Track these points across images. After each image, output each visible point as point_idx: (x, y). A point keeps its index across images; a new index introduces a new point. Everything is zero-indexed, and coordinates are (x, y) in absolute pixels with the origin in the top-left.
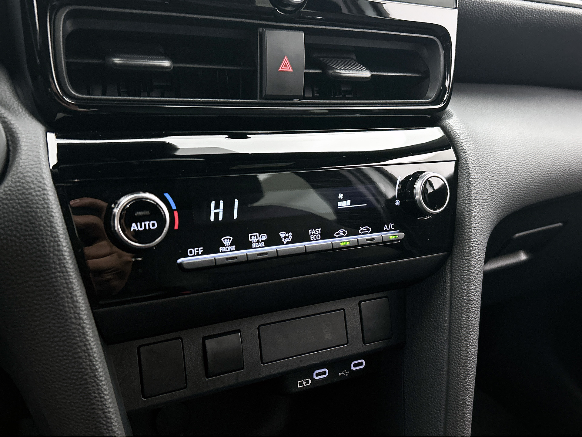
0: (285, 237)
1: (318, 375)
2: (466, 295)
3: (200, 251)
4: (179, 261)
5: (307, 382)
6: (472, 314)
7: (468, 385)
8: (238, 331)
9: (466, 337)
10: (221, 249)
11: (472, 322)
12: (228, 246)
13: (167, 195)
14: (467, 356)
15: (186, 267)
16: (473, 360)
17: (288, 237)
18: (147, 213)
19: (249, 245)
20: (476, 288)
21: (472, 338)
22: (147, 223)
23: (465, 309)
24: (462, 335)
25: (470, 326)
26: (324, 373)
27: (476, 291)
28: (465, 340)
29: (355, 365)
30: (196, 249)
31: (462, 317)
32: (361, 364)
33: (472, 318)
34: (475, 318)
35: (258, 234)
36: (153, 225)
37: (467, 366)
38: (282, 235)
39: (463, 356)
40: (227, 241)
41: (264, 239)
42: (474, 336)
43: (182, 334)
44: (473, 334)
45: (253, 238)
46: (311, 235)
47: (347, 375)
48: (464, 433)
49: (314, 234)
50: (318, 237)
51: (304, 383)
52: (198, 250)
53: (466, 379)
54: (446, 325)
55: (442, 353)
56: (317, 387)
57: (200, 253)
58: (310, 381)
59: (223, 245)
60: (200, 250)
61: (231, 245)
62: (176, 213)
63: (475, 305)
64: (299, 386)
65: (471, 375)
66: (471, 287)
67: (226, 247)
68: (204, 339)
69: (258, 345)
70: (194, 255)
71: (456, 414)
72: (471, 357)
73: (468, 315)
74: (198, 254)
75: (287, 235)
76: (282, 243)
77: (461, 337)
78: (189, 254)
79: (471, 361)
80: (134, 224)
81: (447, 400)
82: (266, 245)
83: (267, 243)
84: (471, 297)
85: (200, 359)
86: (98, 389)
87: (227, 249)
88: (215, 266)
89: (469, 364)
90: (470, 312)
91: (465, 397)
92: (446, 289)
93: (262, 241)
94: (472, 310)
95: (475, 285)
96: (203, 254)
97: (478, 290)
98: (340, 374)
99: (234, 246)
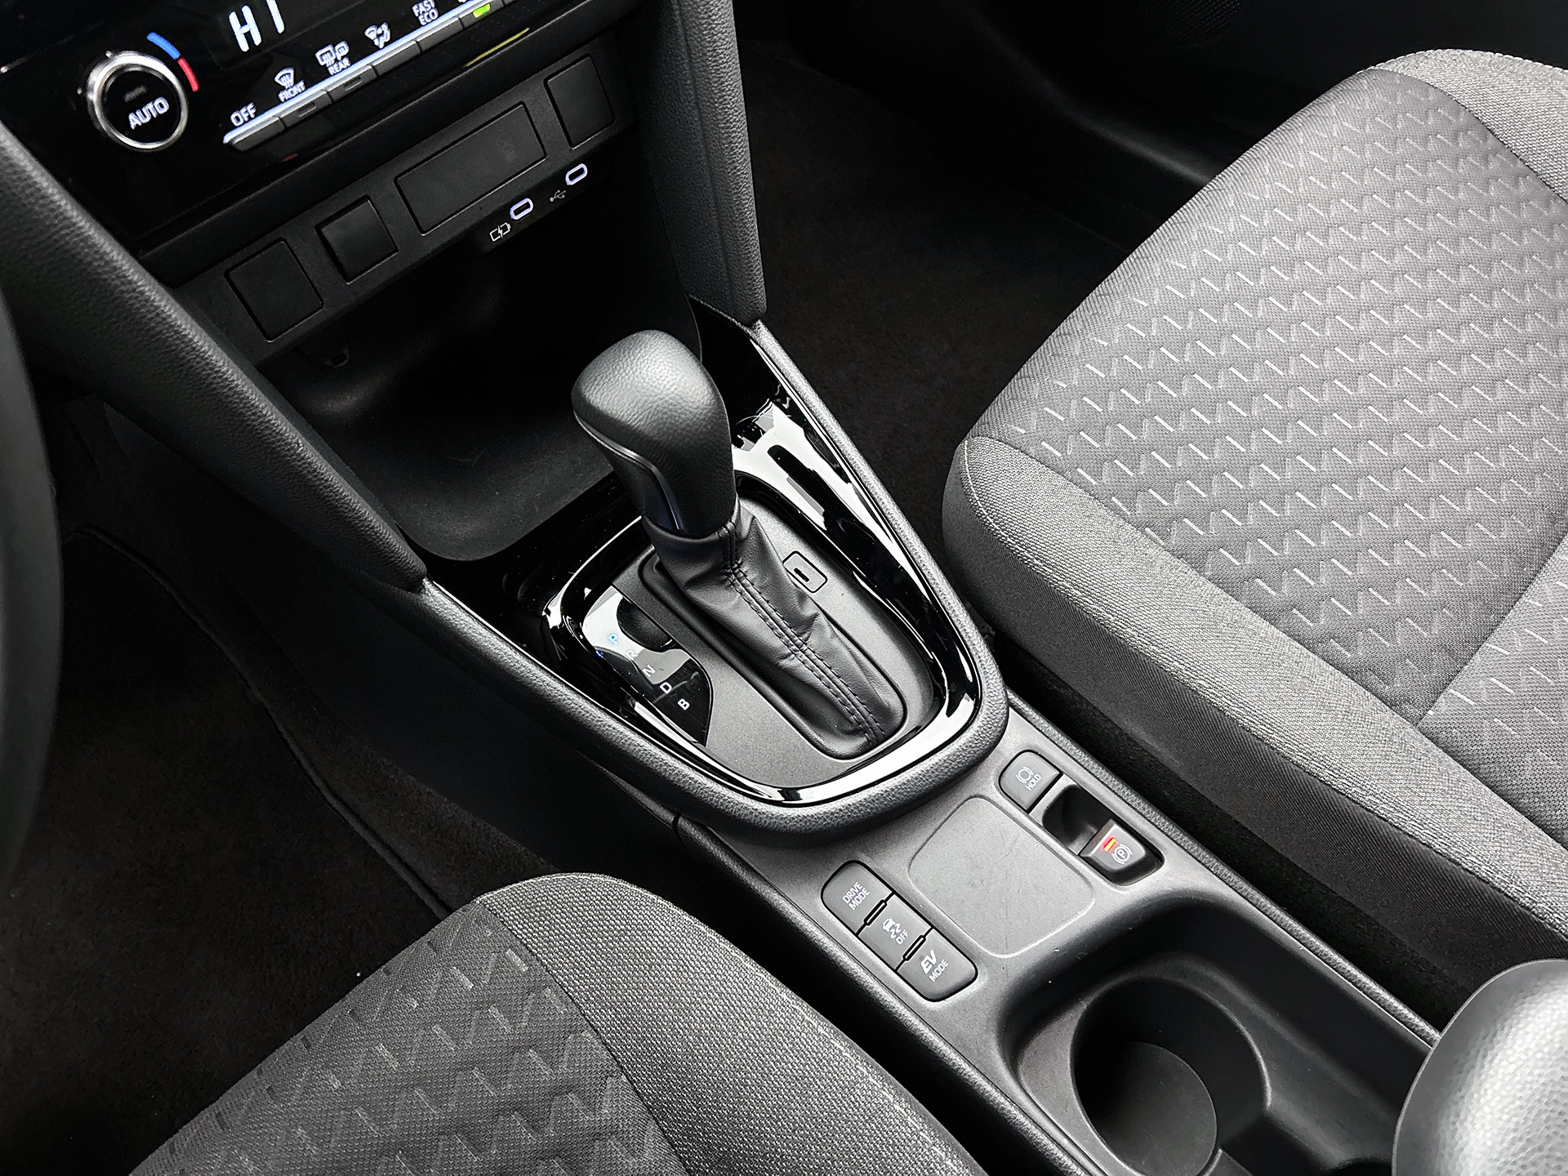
0: (379, 36)
1: (517, 212)
2: (706, 29)
3: (252, 113)
4: (227, 139)
5: (505, 229)
6: (721, 58)
7: (738, 171)
8: (367, 197)
9: (720, 97)
10: (282, 96)
11: (724, 70)
12: (292, 87)
13: (153, 38)
14: (728, 128)
15: (242, 148)
16: (739, 130)
17: (382, 34)
18: (141, 90)
19: (324, 73)
20: (719, 10)
21: (729, 95)
22: (150, 106)
23: (709, 51)
24: (713, 96)
25: (722, 77)
26: (527, 206)
27: (720, 16)
28: (721, 103)
29: (572, 177)
30: (243, 110)
31: (708, 66)
32: (581, 171)
33: (723, 63)
34: (727, 62)
35: (329, 48)
36: (161, 106)
37: (731, 142)
38: (371, 33)
39: (723, 128)
40: (285, 78)
41: (346, 51)
42: (733, 90)
43: (280, 232)
44: (729, 90)
45: (325, 57)
46: (419, 15)
47: (563, 196)
48: (747, 241)
49: (424, 12)
50: (433, 14)
51: (500, 232)
52: (247, 112)
53: (734, 162)
54: (688, 82)
55: (694, 129)
56: (525, 233)
57: (252, 116)
58: (509, 226)
59: (283, 88)
60: (250, 109)
61: (296, 82)
62: (182, 63)
63: (724, 39)
64: (494, 239)
65: (740, 154)
66: (711, 11)
67: (290, 90)
68: (318, 228)
69: (404, 207)
70: (245, 122)
71: (731, 216)
72: (734, 127)
73: (715, 61)
74: (250, 118)
76: (377, 49)
77: (712, 98)
78: (236, 124)
79: (735, 132)
80: (131, 117)
81: (716, 198)
82: (352, 62)
83: (353, 57)
84: (713, 28)
85: (326, 259)
86: (207, 364)
87: (292, 92)
88: (285, 128)
89: (734, 138)
90: (718, 54)
91: (737, 189)
92: (675, 22)
93: (343, 58)
94: (720, 51)
95: (717, 6)
96: (257, 114)
97: (724, 12)
98: (552, 199)
99: (301, 84)
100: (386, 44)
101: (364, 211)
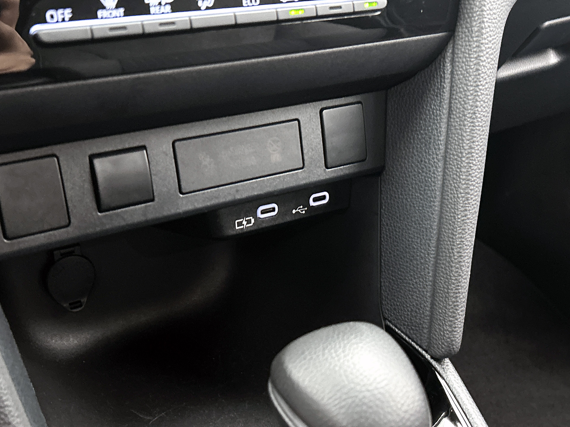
0: (204, 1)
1: (264, 212)
2: (472, 94)
3: (67, 16)
4: (34, 29)
5: (249, 222)
6: (478, 121)
7: (468, 219)
8: (144, 147)
9: (469, 153)
10: (100, 13)
11: (478, 132)
12: (112, 9)
14: (468, 180)
16: (477, 185)
19: (145, 9)
20: (487, 83)
21: (477, 154)
23: (469, 113)
24: (463, 151)
25: (475, 137)
26: (273, 210)
27: (486, 89)
28: (468, 158)
29: (315, 200)
30: (60, 11)
31: (464, 126)
32: (324, 198)
33: (479, 126)
34: (482, 126)
37: (468, 193)
39: (463, 180)
40: (109, 1)
42: (481, 151)
43: (55, 149)
44: (478, 150)
47: (304, 212)
48: (460, 282)
51: (245, 223)
52: (63, 14)
53: (466, 210)
54: (442, 138)
55: (435, 178)
56: (264, 231)
57: (67, 19)
58: (253, 221)
59: (104, 8)
60: (68, 13)
61: (117, 7)
63: (484, 108)
64: (238, 227)
65: (473, 205)
66: (480, 82)
67: (110, 11)
68: (92, 157)
69: (173, 168)
70: (57, 22)
71: (450, 257)
72: (474, 181)
73: (472, 122)
74: (63, 20)
76: (199, 9)
77: (461, 153)
78: (48, 20)
79: (474, 186)
81: (438, 240)
82: (174, 10)
83: (176, 7)
84: (478, 96)
85: (88, 186)
87: (111, 14)
88: (92, 40)
89: (471, 190)
90: (476, 117)
91: (463, 234)
92: (444, 88)
93: (167, 3)
94: (479, 116)
95: (485, 79)
96: (71, 19)
97: (490, 86)
98: (294, 211)
99: (122, 10)
100: (208, 8)
101: (138, 159)
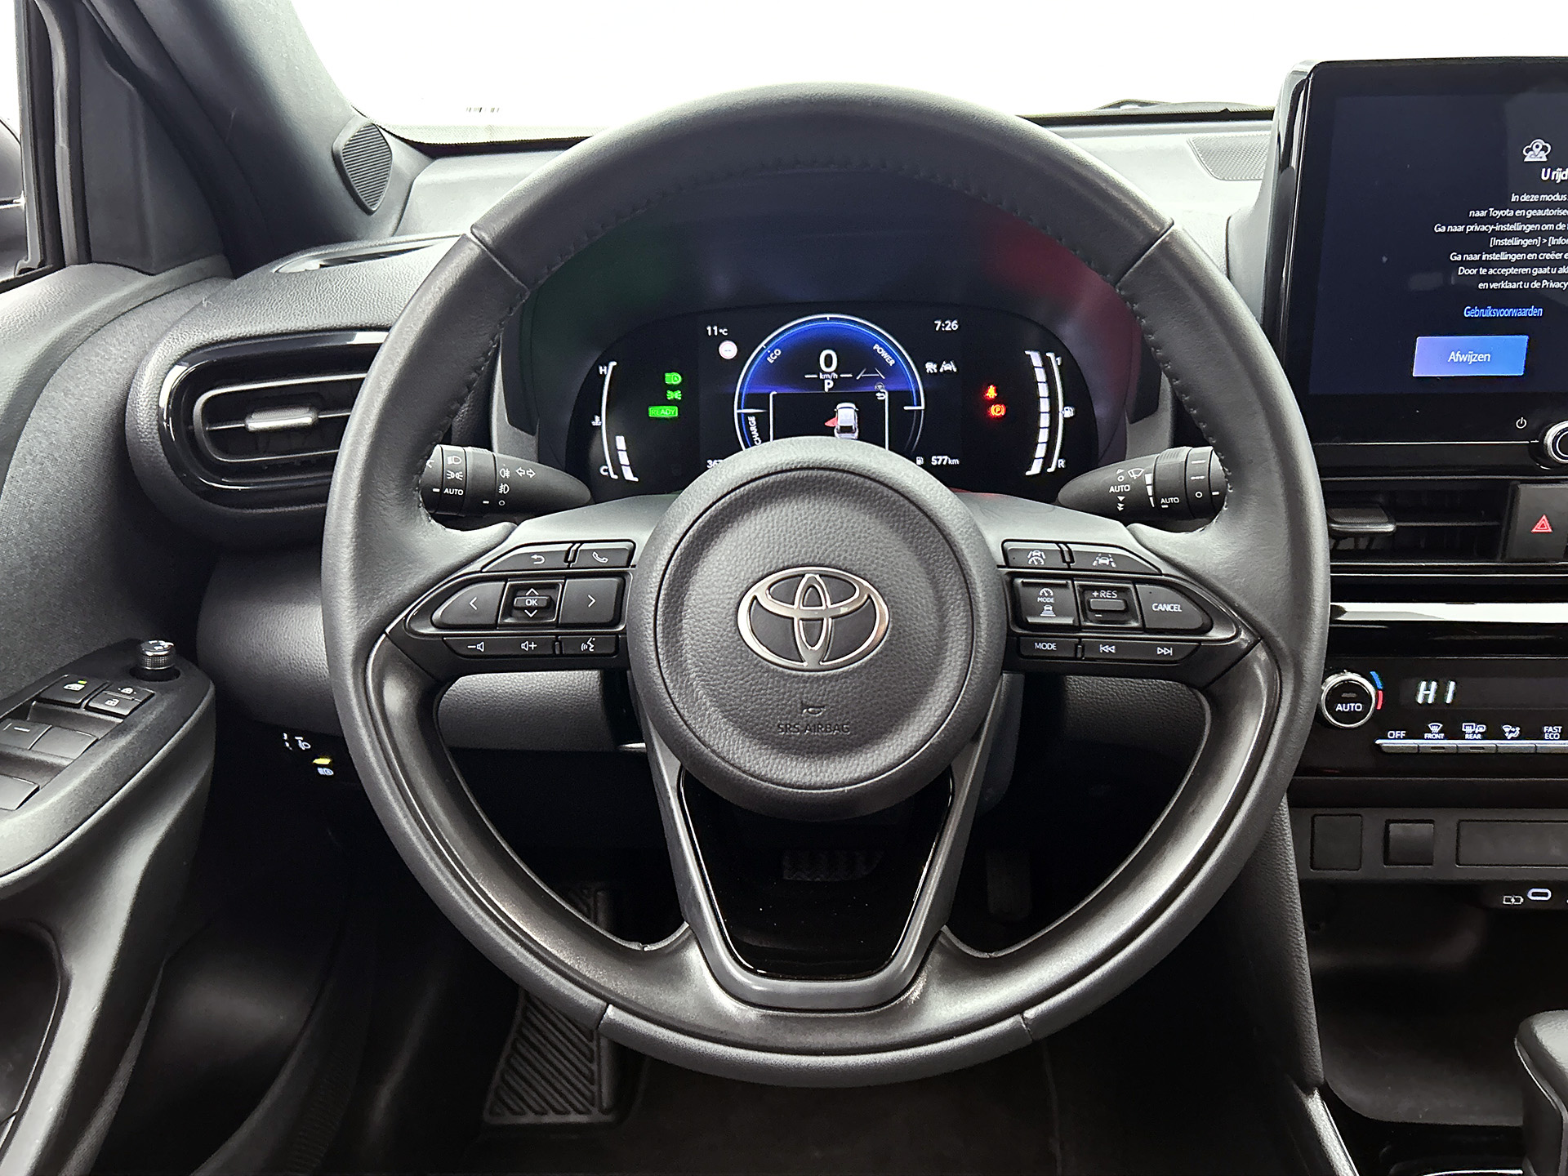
0: (1511, 732)
1: (1534, 894)
3: (1402, 735)
4: (1378, 742)
5: (1517, 900)
8: (1431, 822)
10: (1426, 735)
12: (1436, 734)
13: (1373, 673)
15: (1385, 750)
17: (1514, 732)
18: (1354, 695)
19: (1461, 736)
22: (1352, 705)
26: (1546, 895)
30: (1397, 732)
35: (1474, 724)
36: (1359, 707)
38: (1507, 728)
40: (1435, 728)
41: (1481, 730)
43: (1363, 811)
45: (1467, 728)
46: (1547, 733)
49: (1551, 732)
50: (1556, 736)
51: (1513, 900)
52: (1400, 733)
56: (1532, 912)
57: (1402, 737)
58: (1522, 900)
59: (1430, 732)
60: (1403, 734)
61: (1440, 733)
62: (1381, 693)
64: (1505, 902)
67: (1434, 735)
68: (1389, 822)
69: (1454, 842)
70: (1395, 739)
74: (1399, 738)
75: (1513, 730)
76: (1506, 739)
78: (1389, 737)
80: (1339, 705)
82: (1484, 738)
83: (1486, 736)
85: (1380, 841)
86: (1285, 852)
88: (1418, 754)
93: (1479, 733)
96: (1404, 738)
99: (1443, 735)
100: (1512, 739)
101: (1425, 829)
